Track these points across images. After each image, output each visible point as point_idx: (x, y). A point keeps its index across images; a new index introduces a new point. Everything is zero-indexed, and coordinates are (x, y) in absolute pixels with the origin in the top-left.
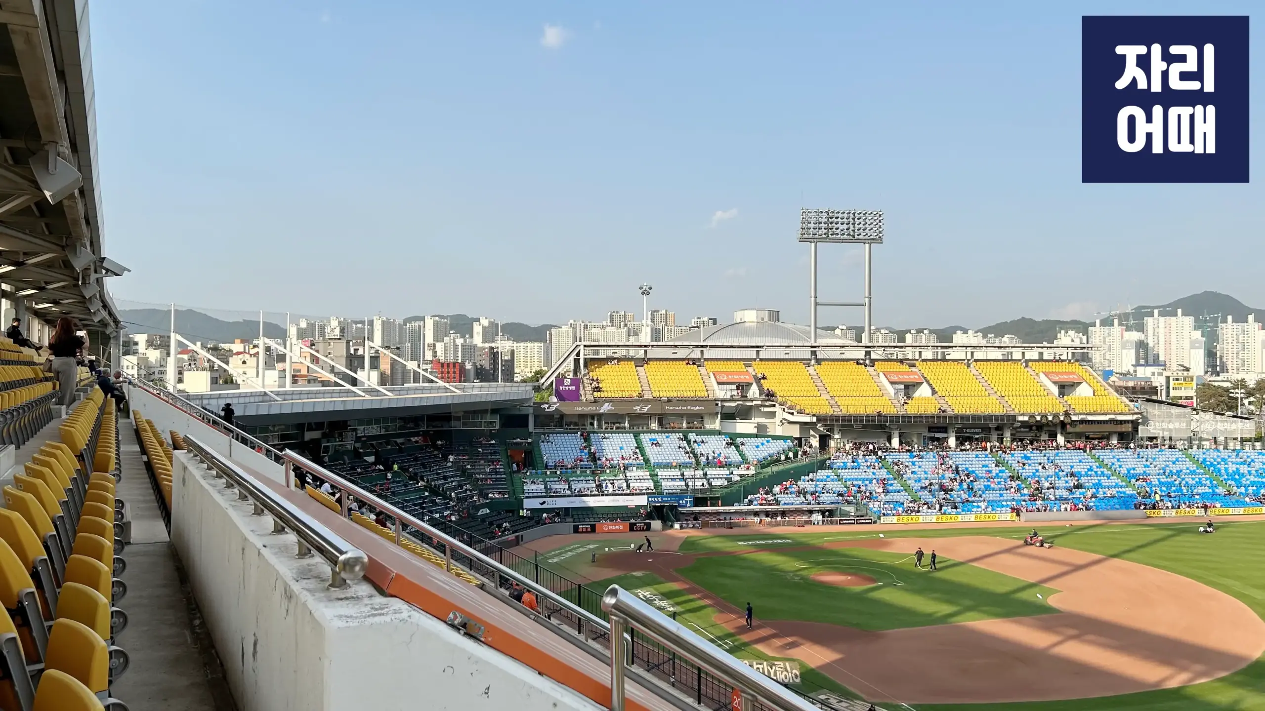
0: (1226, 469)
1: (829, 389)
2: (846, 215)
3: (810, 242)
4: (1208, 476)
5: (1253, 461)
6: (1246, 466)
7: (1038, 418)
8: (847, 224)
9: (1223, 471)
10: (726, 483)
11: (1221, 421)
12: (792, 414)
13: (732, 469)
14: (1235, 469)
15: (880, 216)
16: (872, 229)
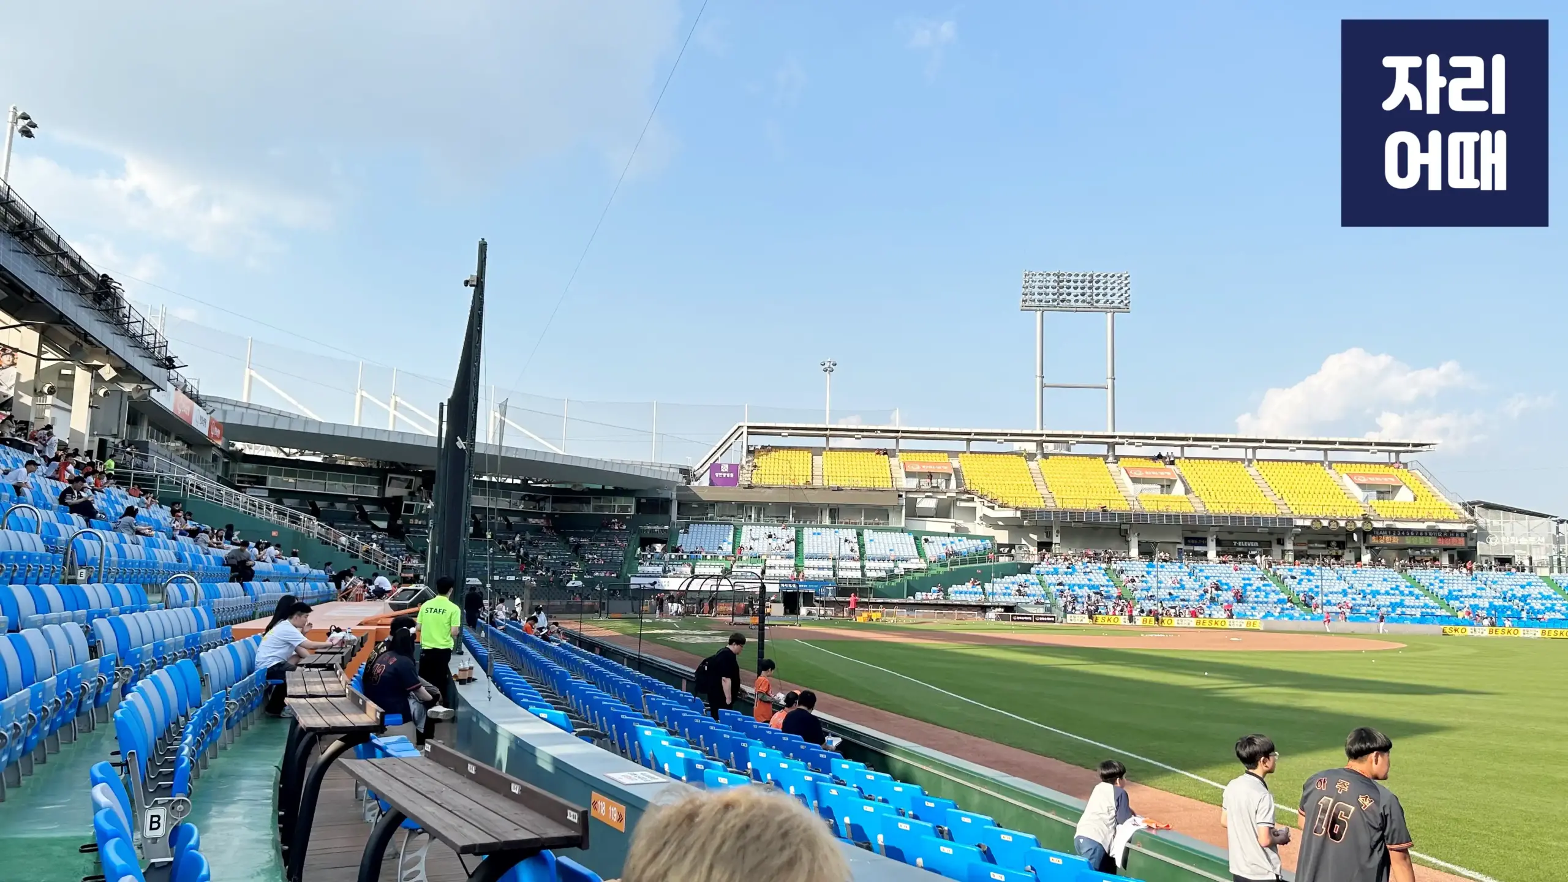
2: (1080, 278)
3: (1036, 311)
7: (1325, 523)
8: (1083, 288)
10: (885, 576)
12: (993, 508)
13: (900, 563)
15: (1126, 279)
16: (1114, 294)
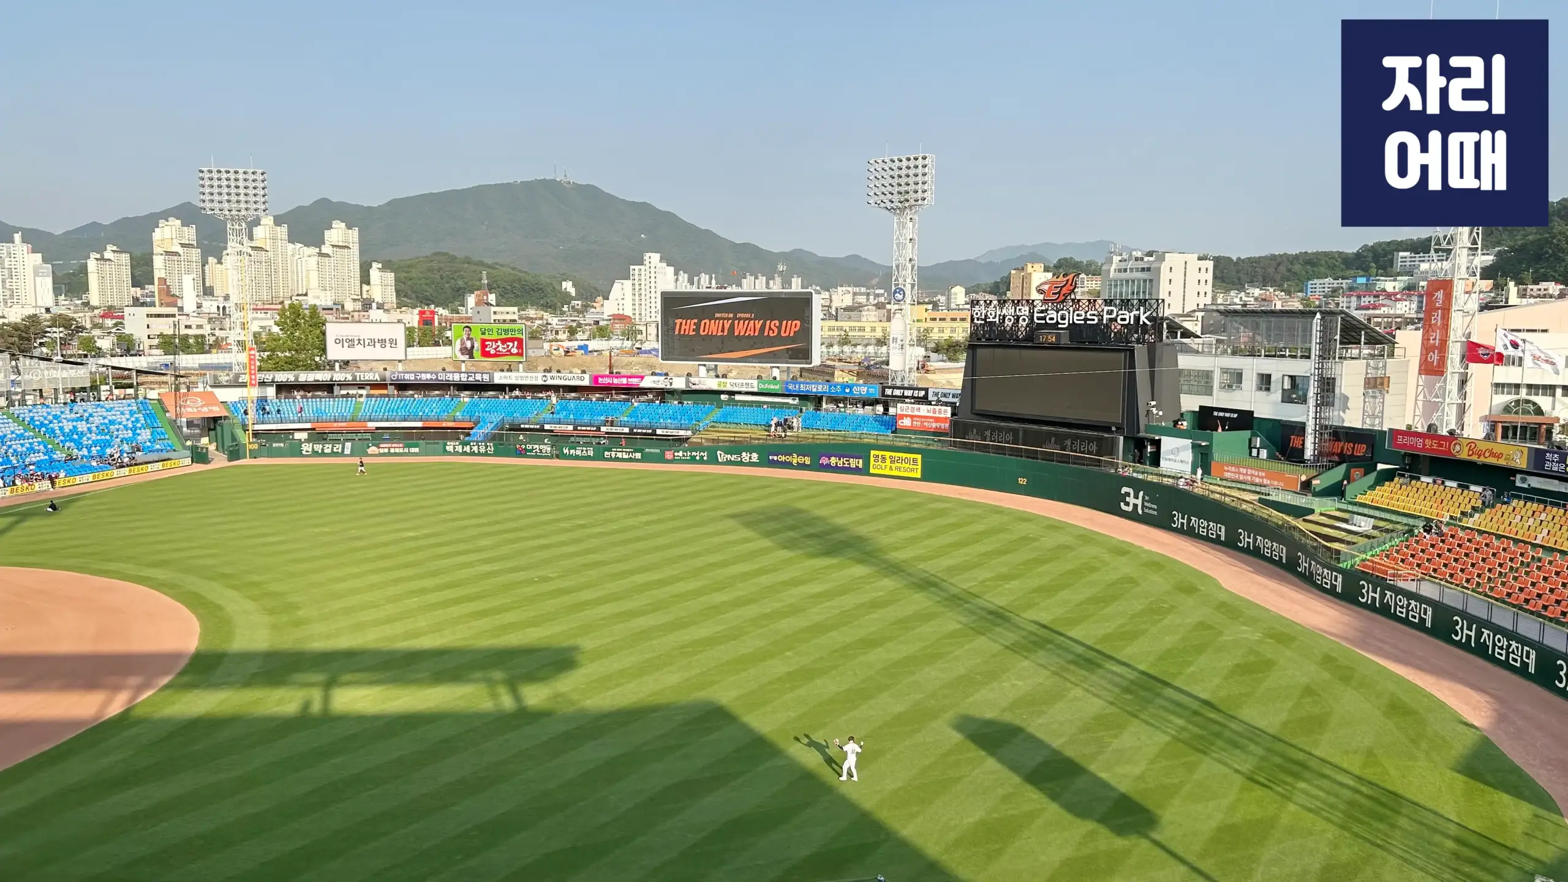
0: (61, 428)
4: (40, 440)
5: (91, 415)
6: (84, 422)
9: (58, 432)
11: (48, 369)
14: (71, 428)
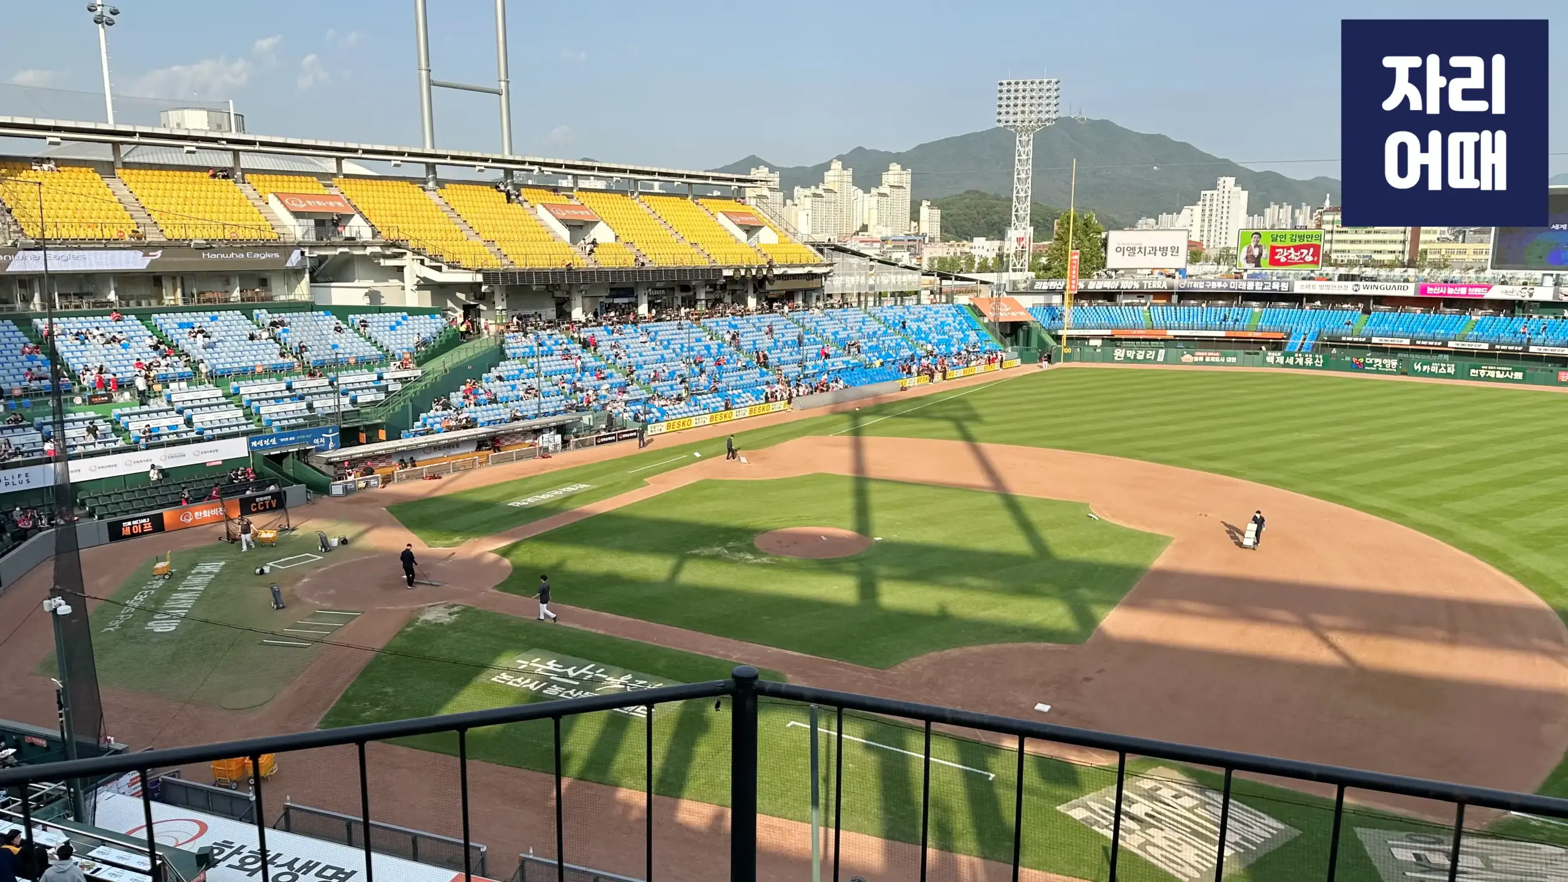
1: (476, 228)
4: (900, 336)
7: (743, 273)
10: (382, 396)
11: (894, 273)
12: (439, 269)
13: (377, 370)
